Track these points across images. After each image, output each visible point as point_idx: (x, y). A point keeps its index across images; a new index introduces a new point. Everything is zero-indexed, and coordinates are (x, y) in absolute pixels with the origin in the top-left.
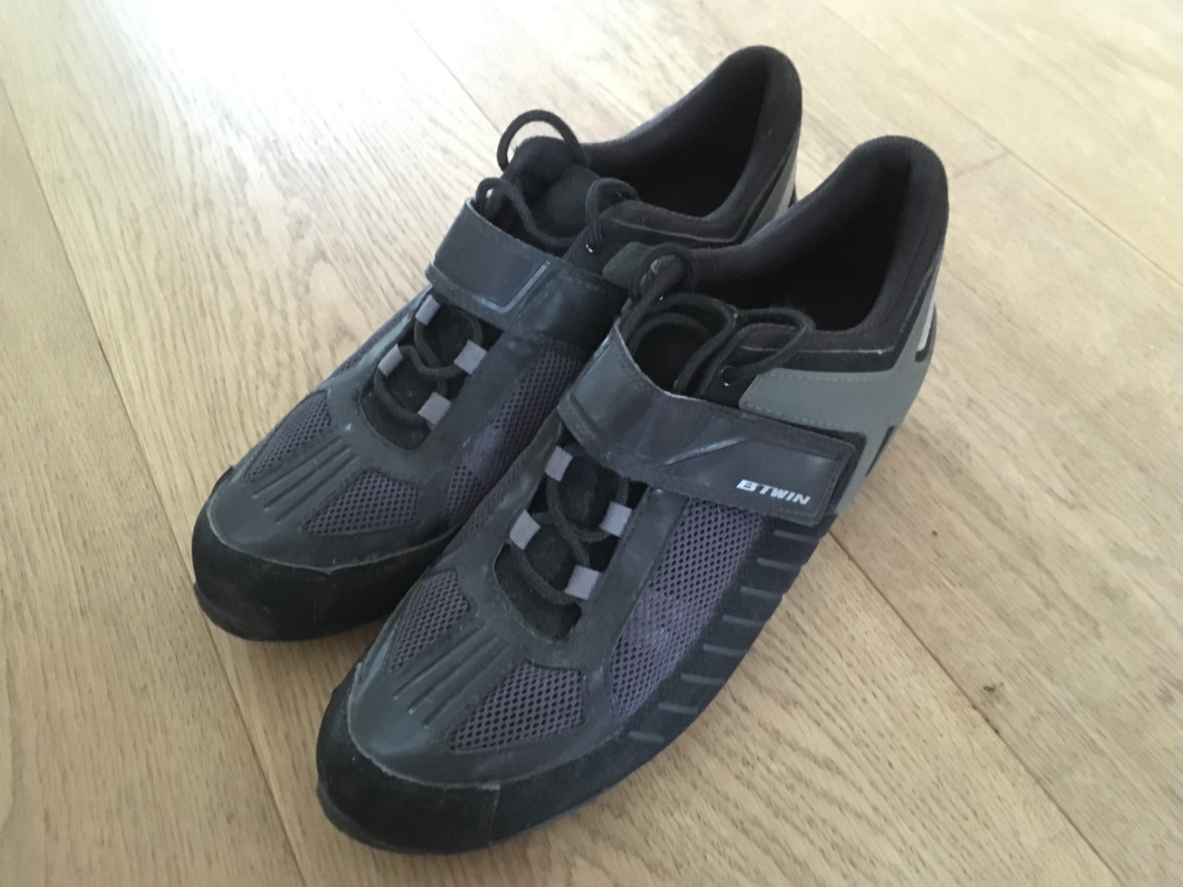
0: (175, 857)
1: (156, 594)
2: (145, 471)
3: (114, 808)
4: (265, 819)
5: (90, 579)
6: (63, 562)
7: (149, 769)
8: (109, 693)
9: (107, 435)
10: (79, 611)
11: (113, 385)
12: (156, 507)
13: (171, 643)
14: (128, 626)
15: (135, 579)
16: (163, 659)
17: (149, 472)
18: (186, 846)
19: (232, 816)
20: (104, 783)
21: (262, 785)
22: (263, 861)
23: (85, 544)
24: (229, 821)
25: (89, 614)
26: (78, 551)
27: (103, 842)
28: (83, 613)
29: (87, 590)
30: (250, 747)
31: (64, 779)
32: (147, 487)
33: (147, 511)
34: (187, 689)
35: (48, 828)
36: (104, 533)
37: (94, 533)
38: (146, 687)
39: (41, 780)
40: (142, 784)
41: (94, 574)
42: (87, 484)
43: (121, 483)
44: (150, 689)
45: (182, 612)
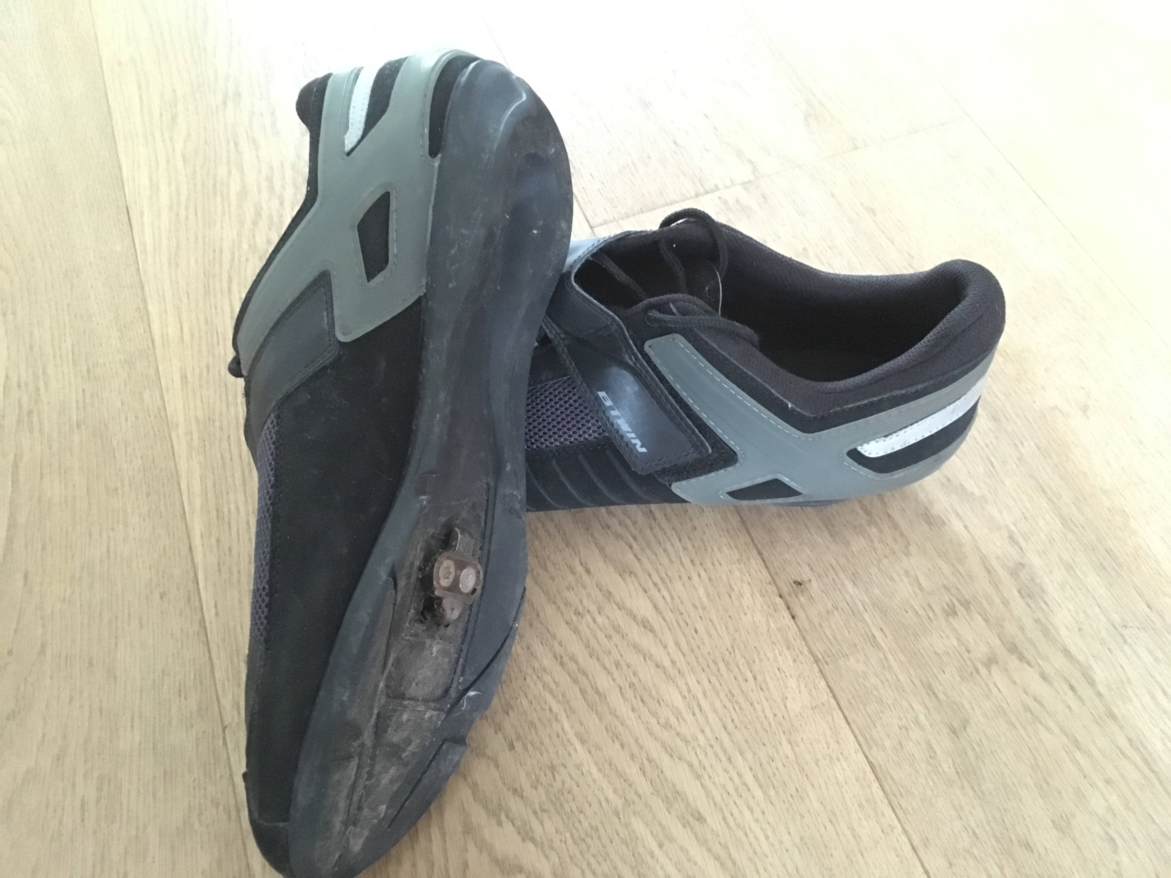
0: (117, 618)
1: (137, 417)
2: (145, 318)
3: (77, 575)
4: (189, 599)
5: (88, 400)
6: (70, 383)
7: (108, 551)
8: (88, 489)
9: (120, 285)
10: (75, 424)
11: (132, 244)
12: (149, 349)
13: (141, 458)
14: (111, 440)
15: (122, 404)
16: (133, 470)
17: (148, 320)
18: (126, 612)
19: (165, 595)
20: (73, 556)
21: (192, 575)
22: (182, 630)
23: (88, 371)
24: (161, 598)
25: (83, 427)
26: (82, 377)
27: (64, 600)
28: (78, 426)
29: (84, 408)
30: (188, 545)
31: (43, 549)
32: (145, 332)
33: (141, 351)
34: (148, 494)
35: (25, 583)
36: (105, 364)
37: (97, 363)
38: (116, 489)
39: (26, 547)
40: (101, 561)
41: (92, 396)
42: (98, 324)
43: (125, 327)
44: (120, 492)
45: (155, 435)
